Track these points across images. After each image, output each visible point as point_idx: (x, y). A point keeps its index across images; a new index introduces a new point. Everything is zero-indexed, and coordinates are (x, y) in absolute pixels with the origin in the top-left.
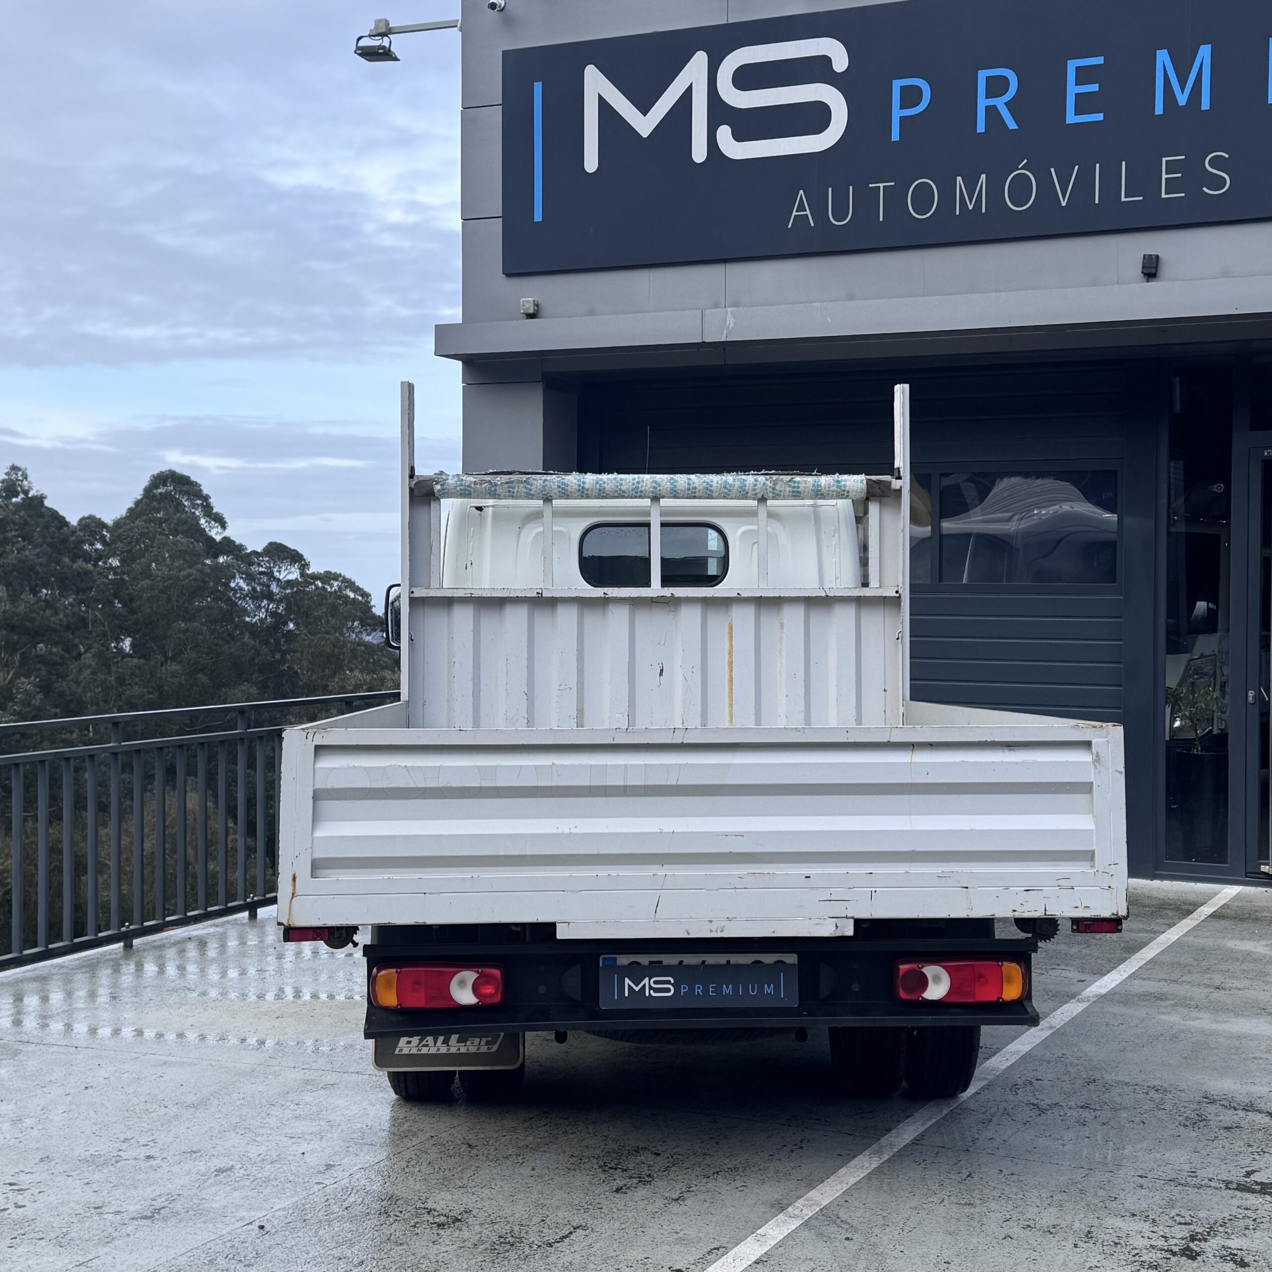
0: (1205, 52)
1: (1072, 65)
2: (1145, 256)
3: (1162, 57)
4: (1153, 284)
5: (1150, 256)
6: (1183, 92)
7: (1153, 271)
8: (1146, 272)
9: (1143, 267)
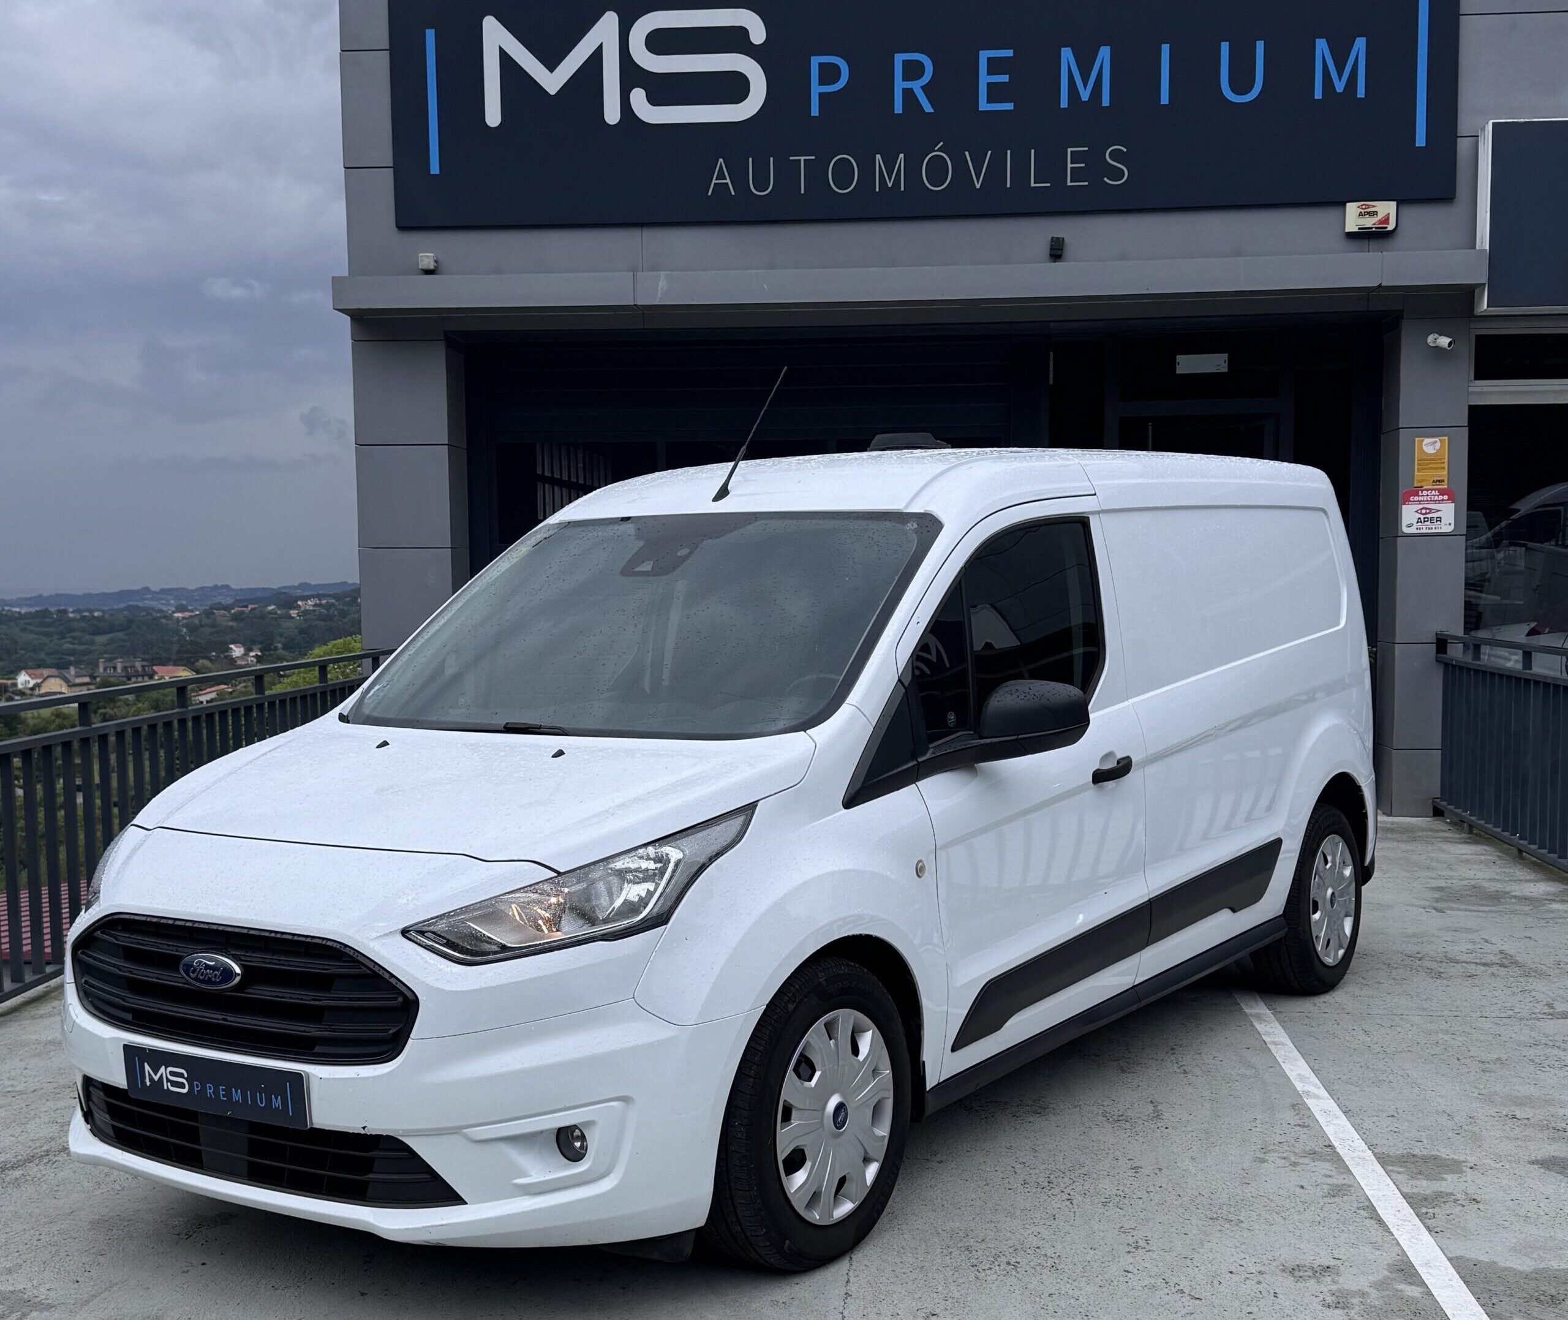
0: (1105, 52)
1: (984, 56)
2: (1052, 238)
3: (1067, 54)
4: (1058, 265)
5: (1058, 238)
6: (1085, 89)
7: (1059, 253)
8: (1052, 253)
9: (1051, 249)
